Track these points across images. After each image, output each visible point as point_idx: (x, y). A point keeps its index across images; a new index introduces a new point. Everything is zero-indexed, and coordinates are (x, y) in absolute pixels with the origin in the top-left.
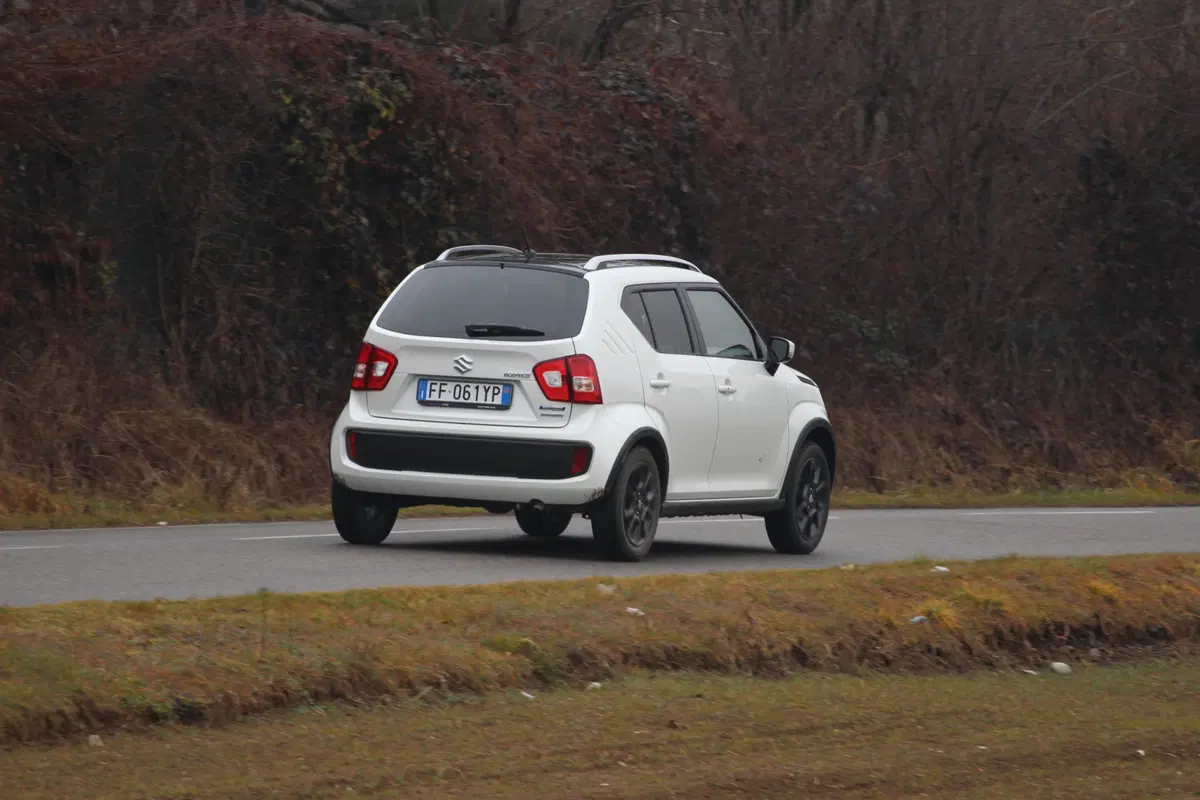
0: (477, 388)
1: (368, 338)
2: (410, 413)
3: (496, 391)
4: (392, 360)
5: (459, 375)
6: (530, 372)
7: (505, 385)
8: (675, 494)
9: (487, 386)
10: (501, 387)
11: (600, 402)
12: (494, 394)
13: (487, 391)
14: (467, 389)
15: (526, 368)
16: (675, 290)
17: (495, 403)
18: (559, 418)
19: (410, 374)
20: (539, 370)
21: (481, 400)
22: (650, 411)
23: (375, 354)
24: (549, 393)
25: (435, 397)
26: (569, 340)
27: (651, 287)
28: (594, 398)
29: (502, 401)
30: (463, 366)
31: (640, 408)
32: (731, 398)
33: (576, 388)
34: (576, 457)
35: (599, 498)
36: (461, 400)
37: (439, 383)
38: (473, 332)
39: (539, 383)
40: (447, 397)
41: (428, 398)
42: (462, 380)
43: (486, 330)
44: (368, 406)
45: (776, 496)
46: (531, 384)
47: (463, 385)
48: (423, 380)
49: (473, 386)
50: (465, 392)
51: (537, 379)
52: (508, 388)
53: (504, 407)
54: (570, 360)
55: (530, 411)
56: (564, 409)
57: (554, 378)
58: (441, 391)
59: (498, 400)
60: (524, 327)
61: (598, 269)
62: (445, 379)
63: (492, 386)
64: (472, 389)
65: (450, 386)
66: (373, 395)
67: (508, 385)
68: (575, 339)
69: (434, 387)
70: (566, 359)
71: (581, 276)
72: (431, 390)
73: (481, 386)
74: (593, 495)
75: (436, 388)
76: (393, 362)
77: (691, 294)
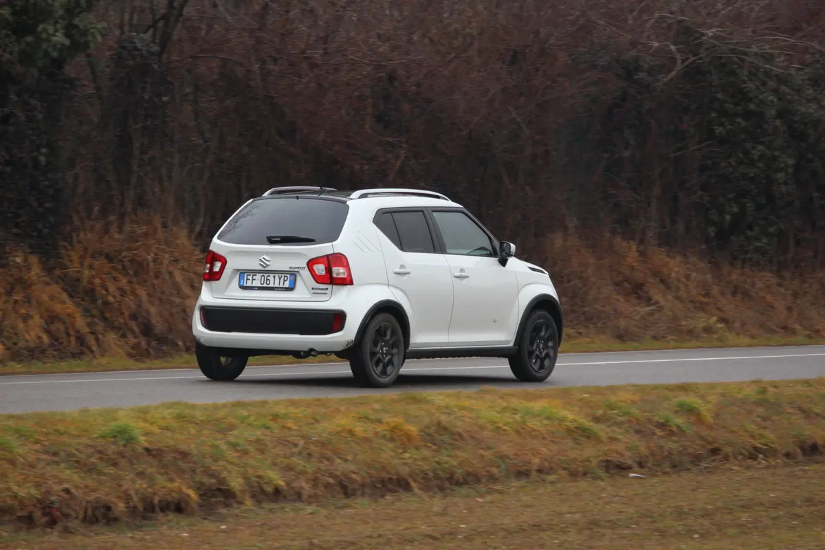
0: (274, 277)
1: (212, 248)
2: (235, 294)
3: (286, 278)
4: (223, 260)
5: (262, 268)
6: (305, 265)
7: (291, 274)
8: (416, 343)
9: (280, 275)
10: (288, 276)
11: (351, 283)
12: (284, 281)
13: (280, 279)
14: (268, 278)
15: (303, 263)
16: (423, 211)
17: (285, 286)
18: (325, 295)
19: (235, 270)
20: (311, 263)
21: (277, 285)
22: (392, 289)
23: (215, 257)
24: (318, 279)
25: (249, 284)
26: (330, 244)
27: (401, 209)
28: (347, 281)
29: (290, 284)
30: (265, 264)
31: (386, 288)
32: (465, 281)
33: (334, 276)
34: (335, 320)
35: (351, 347)
36: (265, 285)
37: (252, 274)
38: (272, 241)
39: (311, 272)
40: (257, 283)
41: (245, 285)
42: (265, 272)
43: (279, 239)
44: (211, 291)
45: (511, 344)
46: (306, 273)
47: (266, 275)
48: (242, 273)
49: (272, 275)
50: (267, 280)
51: (310, 270)
52: (293, 276)
53: (290, 289)
54: (330, 257)
55: (306, 290)
56: (327, 289)
57: (320, 269)
58: (253, 280)
59: (287, 285)
60: (301, 237)
61: (359, 198)
62: (255, 272)
63: (283, 275)
64: (271, 278)
65: (258, 276)
66: (215, 284)
67: (293, 274)
68: (334, 243)
69: (249, 277)
70: (328, 256)
71: (345, 202)
72: (247, 279)
73: (277, 276)
74: (347, 345)
75: (250, 277)
76: (224, 262)
77: (435, 214)
